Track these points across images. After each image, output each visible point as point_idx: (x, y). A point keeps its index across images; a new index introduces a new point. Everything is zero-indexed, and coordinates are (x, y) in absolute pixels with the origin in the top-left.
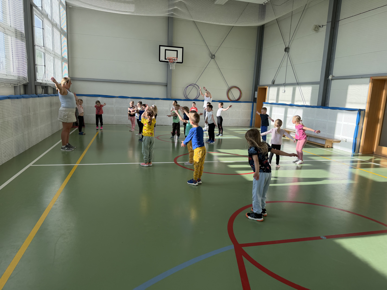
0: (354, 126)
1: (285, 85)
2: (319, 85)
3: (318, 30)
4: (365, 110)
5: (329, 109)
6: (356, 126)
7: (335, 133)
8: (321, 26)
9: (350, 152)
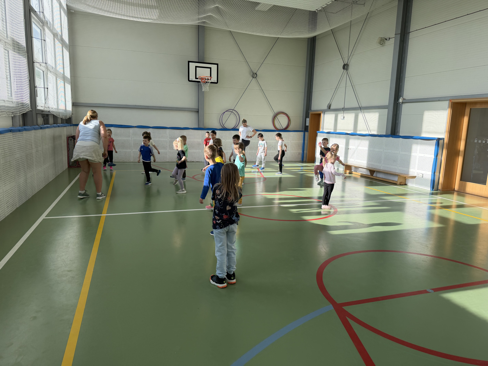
0: (432, 159)
1: (344, 109)
2: (387, 110)
3: (383, 43)
4: (444, 138)
5: (401, 139)
6: (434, 158)
7: (410, 168)
8: (388, 39)
9: (428, 189)
